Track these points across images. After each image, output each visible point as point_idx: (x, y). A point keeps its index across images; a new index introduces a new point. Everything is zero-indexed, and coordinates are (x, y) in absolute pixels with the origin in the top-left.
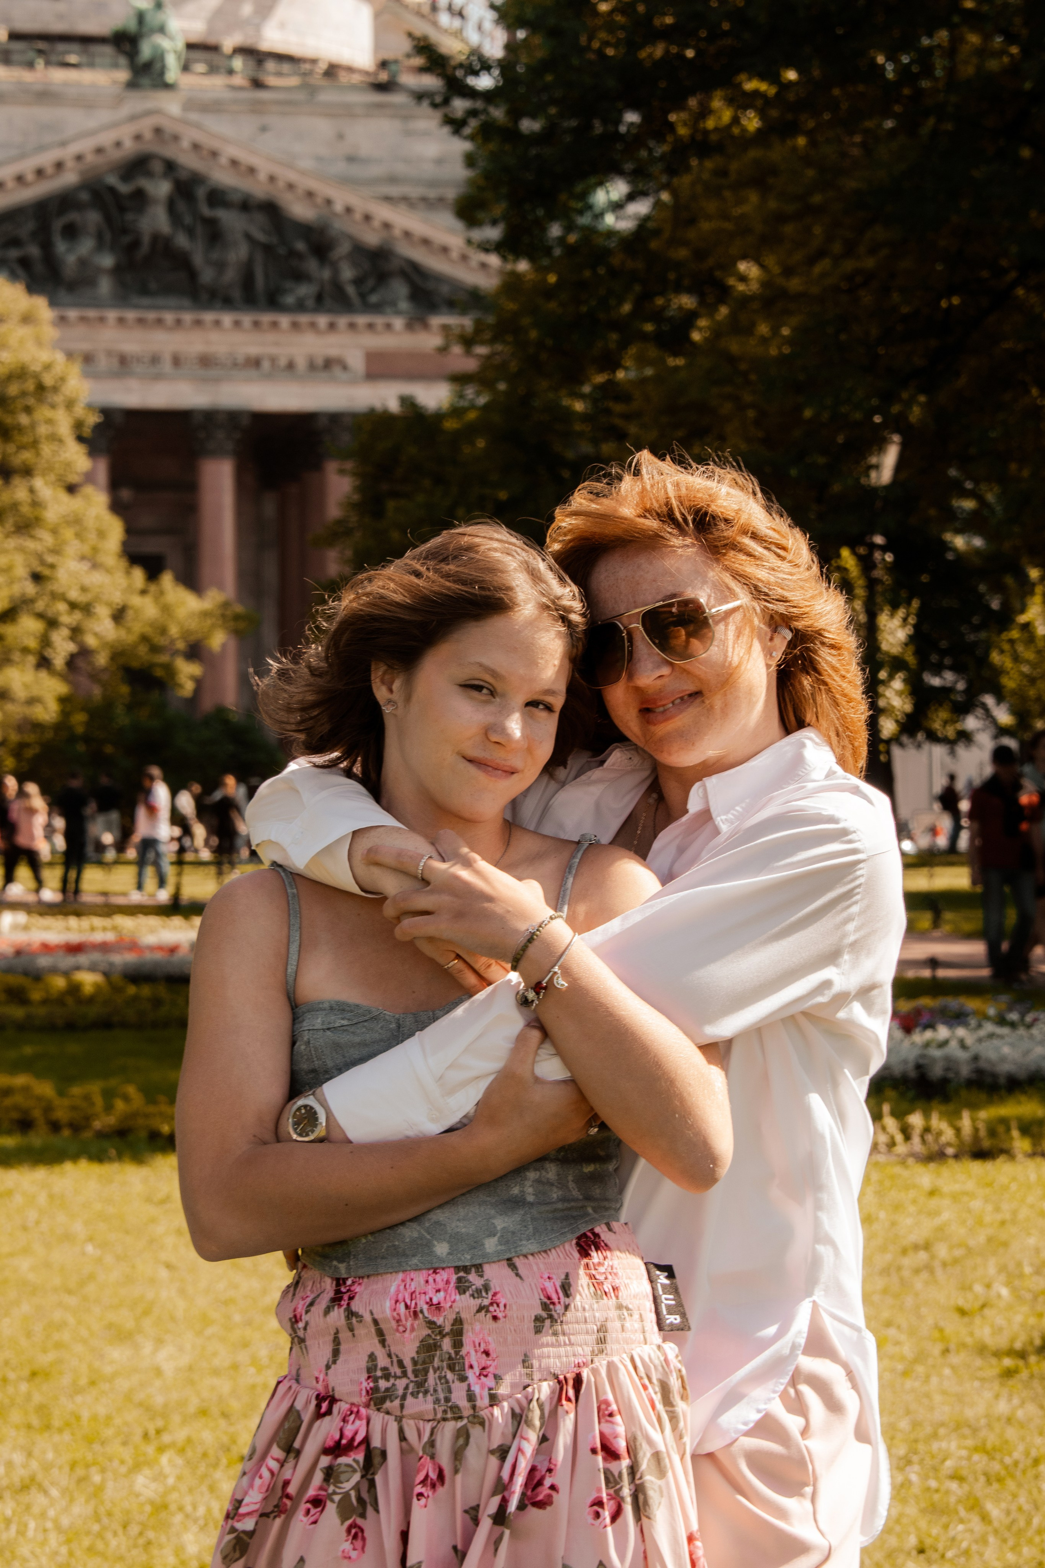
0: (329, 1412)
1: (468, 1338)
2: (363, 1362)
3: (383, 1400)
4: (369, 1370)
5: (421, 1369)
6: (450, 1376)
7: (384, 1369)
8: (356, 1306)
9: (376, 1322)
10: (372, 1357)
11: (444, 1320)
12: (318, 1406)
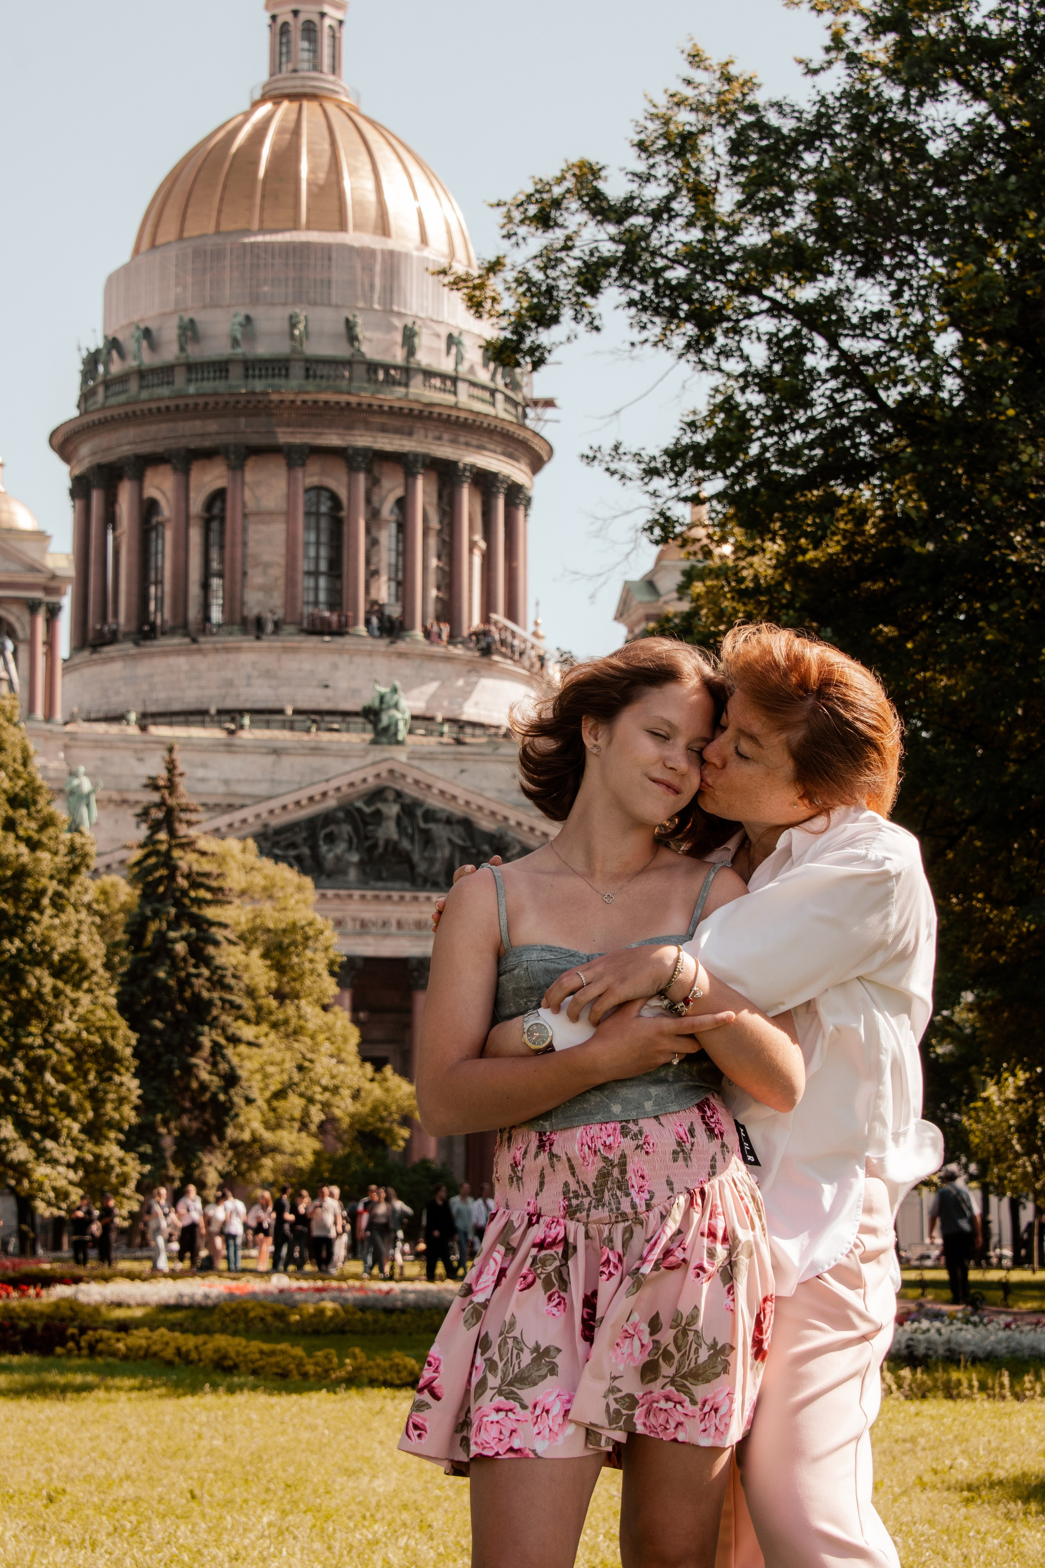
0: (538, 1222)
1: (630, 1167)
2: (560, 1188)
3: (575, 1212)
4: (564, 1193)
5: (600, 1188)
6: (619, 1193)
7: (575, 1192)
8: (556, 1149)
9: (569, 1160)
10: (566, 1184)
11: (614, 1156)
12: (530, 1220)
